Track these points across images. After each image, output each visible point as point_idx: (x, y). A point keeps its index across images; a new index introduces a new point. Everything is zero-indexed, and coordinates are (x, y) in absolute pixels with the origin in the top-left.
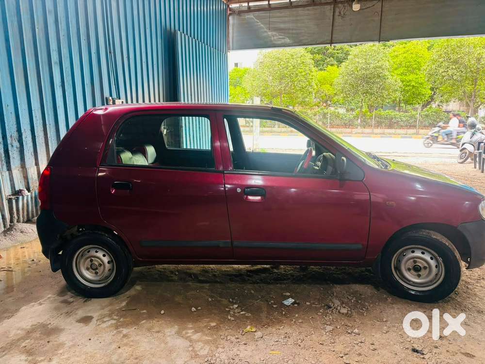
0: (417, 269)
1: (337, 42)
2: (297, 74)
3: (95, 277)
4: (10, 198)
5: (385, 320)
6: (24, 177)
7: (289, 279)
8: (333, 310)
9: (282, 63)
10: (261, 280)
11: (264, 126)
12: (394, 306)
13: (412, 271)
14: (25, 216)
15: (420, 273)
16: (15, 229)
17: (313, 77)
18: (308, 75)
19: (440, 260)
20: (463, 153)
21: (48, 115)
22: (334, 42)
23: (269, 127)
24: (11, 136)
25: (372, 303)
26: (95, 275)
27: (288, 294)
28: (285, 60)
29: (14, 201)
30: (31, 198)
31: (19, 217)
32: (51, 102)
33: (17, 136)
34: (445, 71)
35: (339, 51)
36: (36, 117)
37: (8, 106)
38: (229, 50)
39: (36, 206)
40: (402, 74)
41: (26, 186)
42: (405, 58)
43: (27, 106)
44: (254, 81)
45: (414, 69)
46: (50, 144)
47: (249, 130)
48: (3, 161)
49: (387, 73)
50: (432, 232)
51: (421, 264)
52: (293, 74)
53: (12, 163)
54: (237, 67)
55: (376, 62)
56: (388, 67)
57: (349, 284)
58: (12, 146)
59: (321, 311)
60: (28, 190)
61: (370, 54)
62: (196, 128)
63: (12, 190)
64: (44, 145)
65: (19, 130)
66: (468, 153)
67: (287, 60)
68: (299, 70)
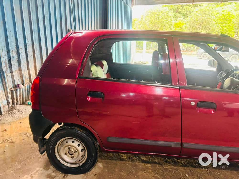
2: (164, 22)
3: (71, 159)
4: (12, 90)
6: (21, 77)
9: (156, 15)
14: (22, 101)
16: (15, 109)
17: (172, 24)
18: (170, 22)
21: (35, 38)
24: (12, 51)
26: (71, 158)
29: (14, 92)
30: (25, 89)
31: (17, 101)
32: (37, 30)
33: (16, 51)
35: (185, 10)
36: (28, 39)
37: (10, 31)
38: (133, 5)
39: (28, 94)
41: (21, 82)
42: (223, 14)
43: (22, 32)
46: (36, 56)
48: (8, 67)
52: (161, 21)
53: (13, 68)
55: (208, 15)
56: (214, 18)
58: (13, 57)
60: (23, 84)
61: (205, 11)
63: (13, 85)
64: (33, 57)
65: (17, 47)
67: (159, 14)
68: (165, 19)
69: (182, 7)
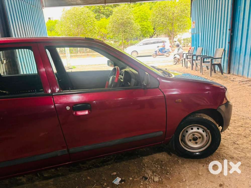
0: (195, 139)
1: (108, 2)
2: (86, 23)
5: (184, 180)
7: (112, 159)
8: (149, 180)
9: (77, 17)
10: (93, 165)
11: (72, 53)
12: (185, 165)
13: (192, 141)
15: (197, 141)
17: (96, 24)
18: (93, 23)
19: (209, 131)
20: (175, 60)
22: (107, 2)
23: (75, 53)
25: (171, 167)
27: (115, 173)
28: (78, 15)
34: (159, 20)
35: (107, 11)
38: (43, 7)
40: (139, 22)
42: (140, 14)
44: (62, 27)
45: (145, 19)
47: (63, 56)
49: (133, 21)
50: (202, 114)
51: (197, 135)
52: (84, 23)
54: (50, 19)
55: (127, 15)
56: (133, 18)
57: (152, 154)
59: (142, 183)
61: (123, 11)
62: (28, 57)
66: (177, 59)
67: (80, 15)
68: (87, 20)
69: (104, 7)
